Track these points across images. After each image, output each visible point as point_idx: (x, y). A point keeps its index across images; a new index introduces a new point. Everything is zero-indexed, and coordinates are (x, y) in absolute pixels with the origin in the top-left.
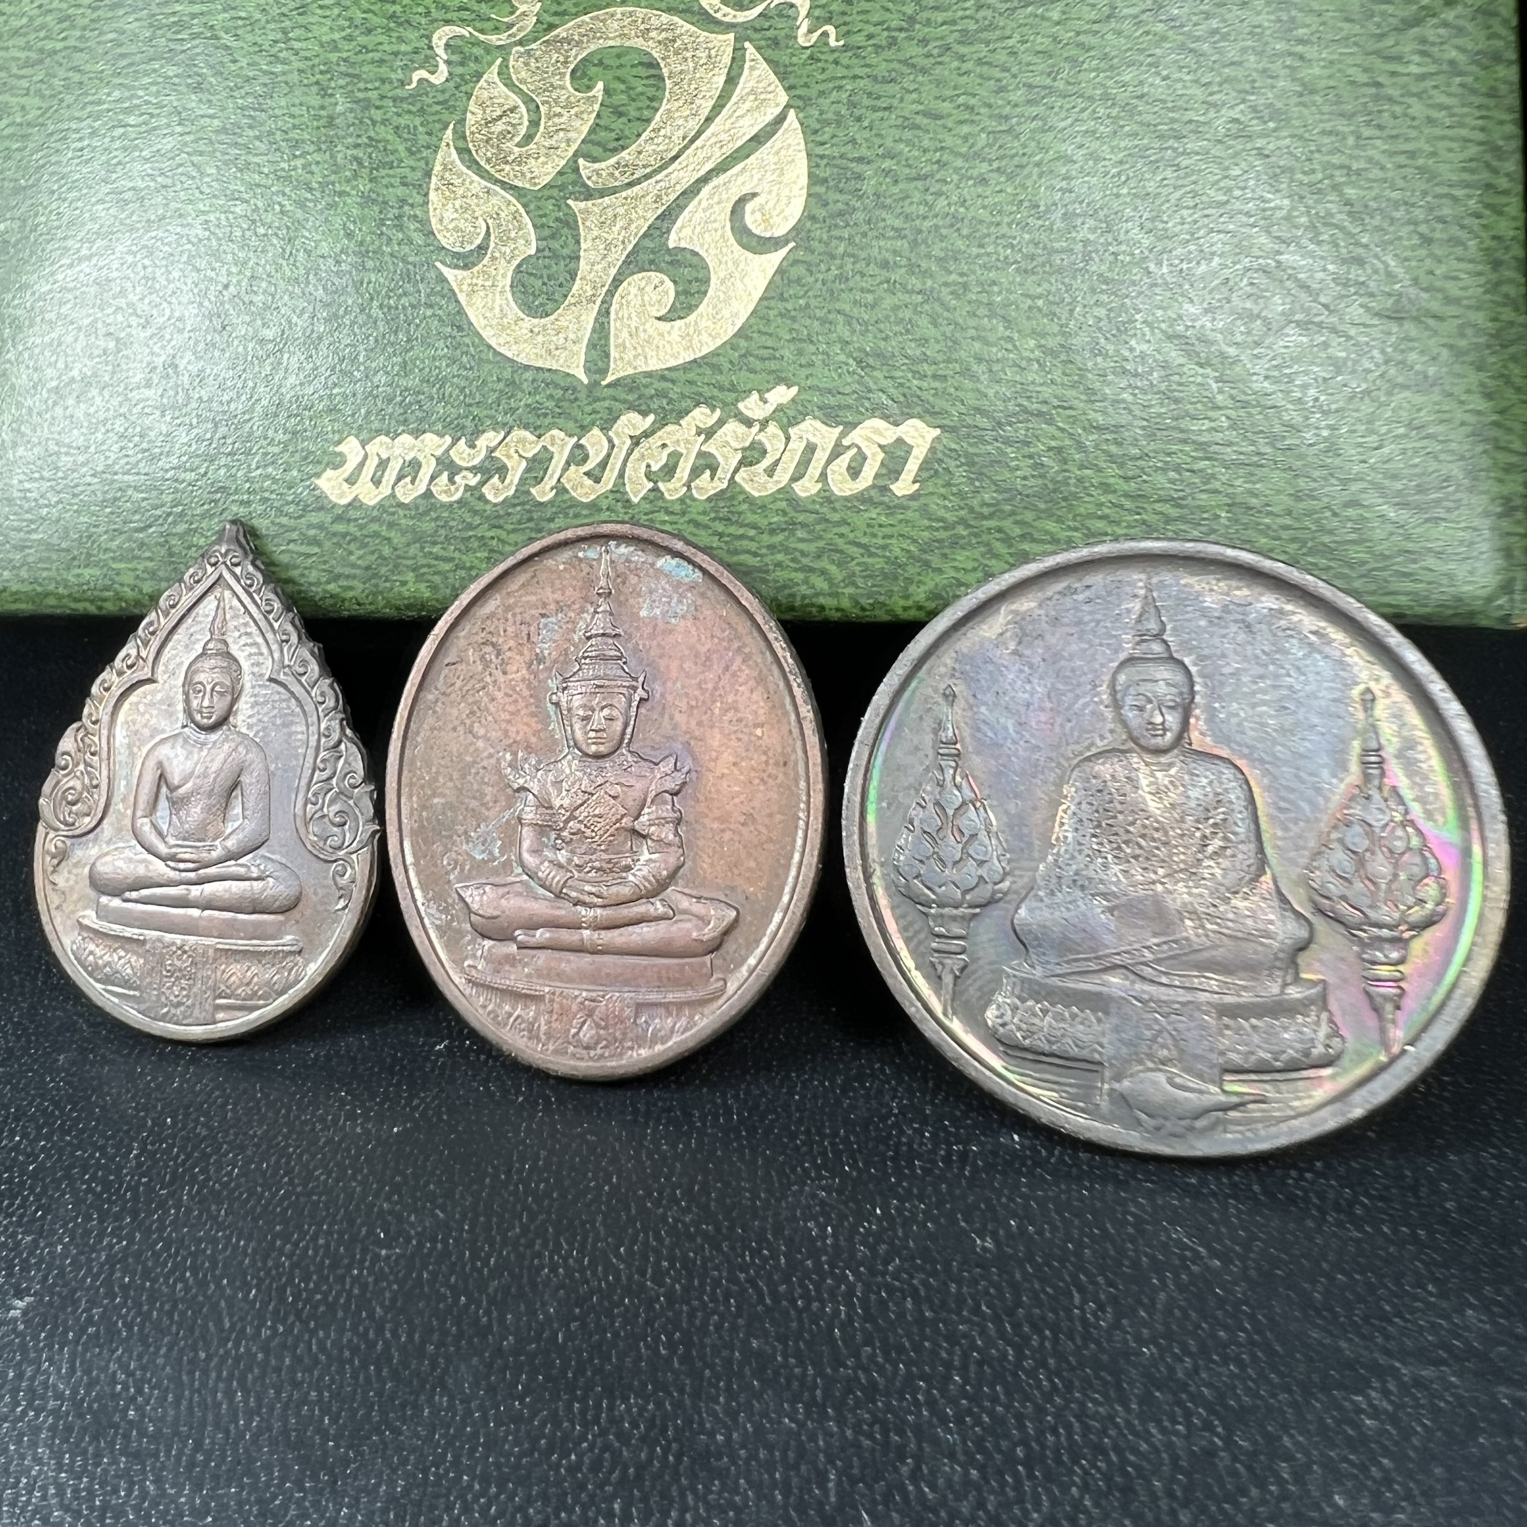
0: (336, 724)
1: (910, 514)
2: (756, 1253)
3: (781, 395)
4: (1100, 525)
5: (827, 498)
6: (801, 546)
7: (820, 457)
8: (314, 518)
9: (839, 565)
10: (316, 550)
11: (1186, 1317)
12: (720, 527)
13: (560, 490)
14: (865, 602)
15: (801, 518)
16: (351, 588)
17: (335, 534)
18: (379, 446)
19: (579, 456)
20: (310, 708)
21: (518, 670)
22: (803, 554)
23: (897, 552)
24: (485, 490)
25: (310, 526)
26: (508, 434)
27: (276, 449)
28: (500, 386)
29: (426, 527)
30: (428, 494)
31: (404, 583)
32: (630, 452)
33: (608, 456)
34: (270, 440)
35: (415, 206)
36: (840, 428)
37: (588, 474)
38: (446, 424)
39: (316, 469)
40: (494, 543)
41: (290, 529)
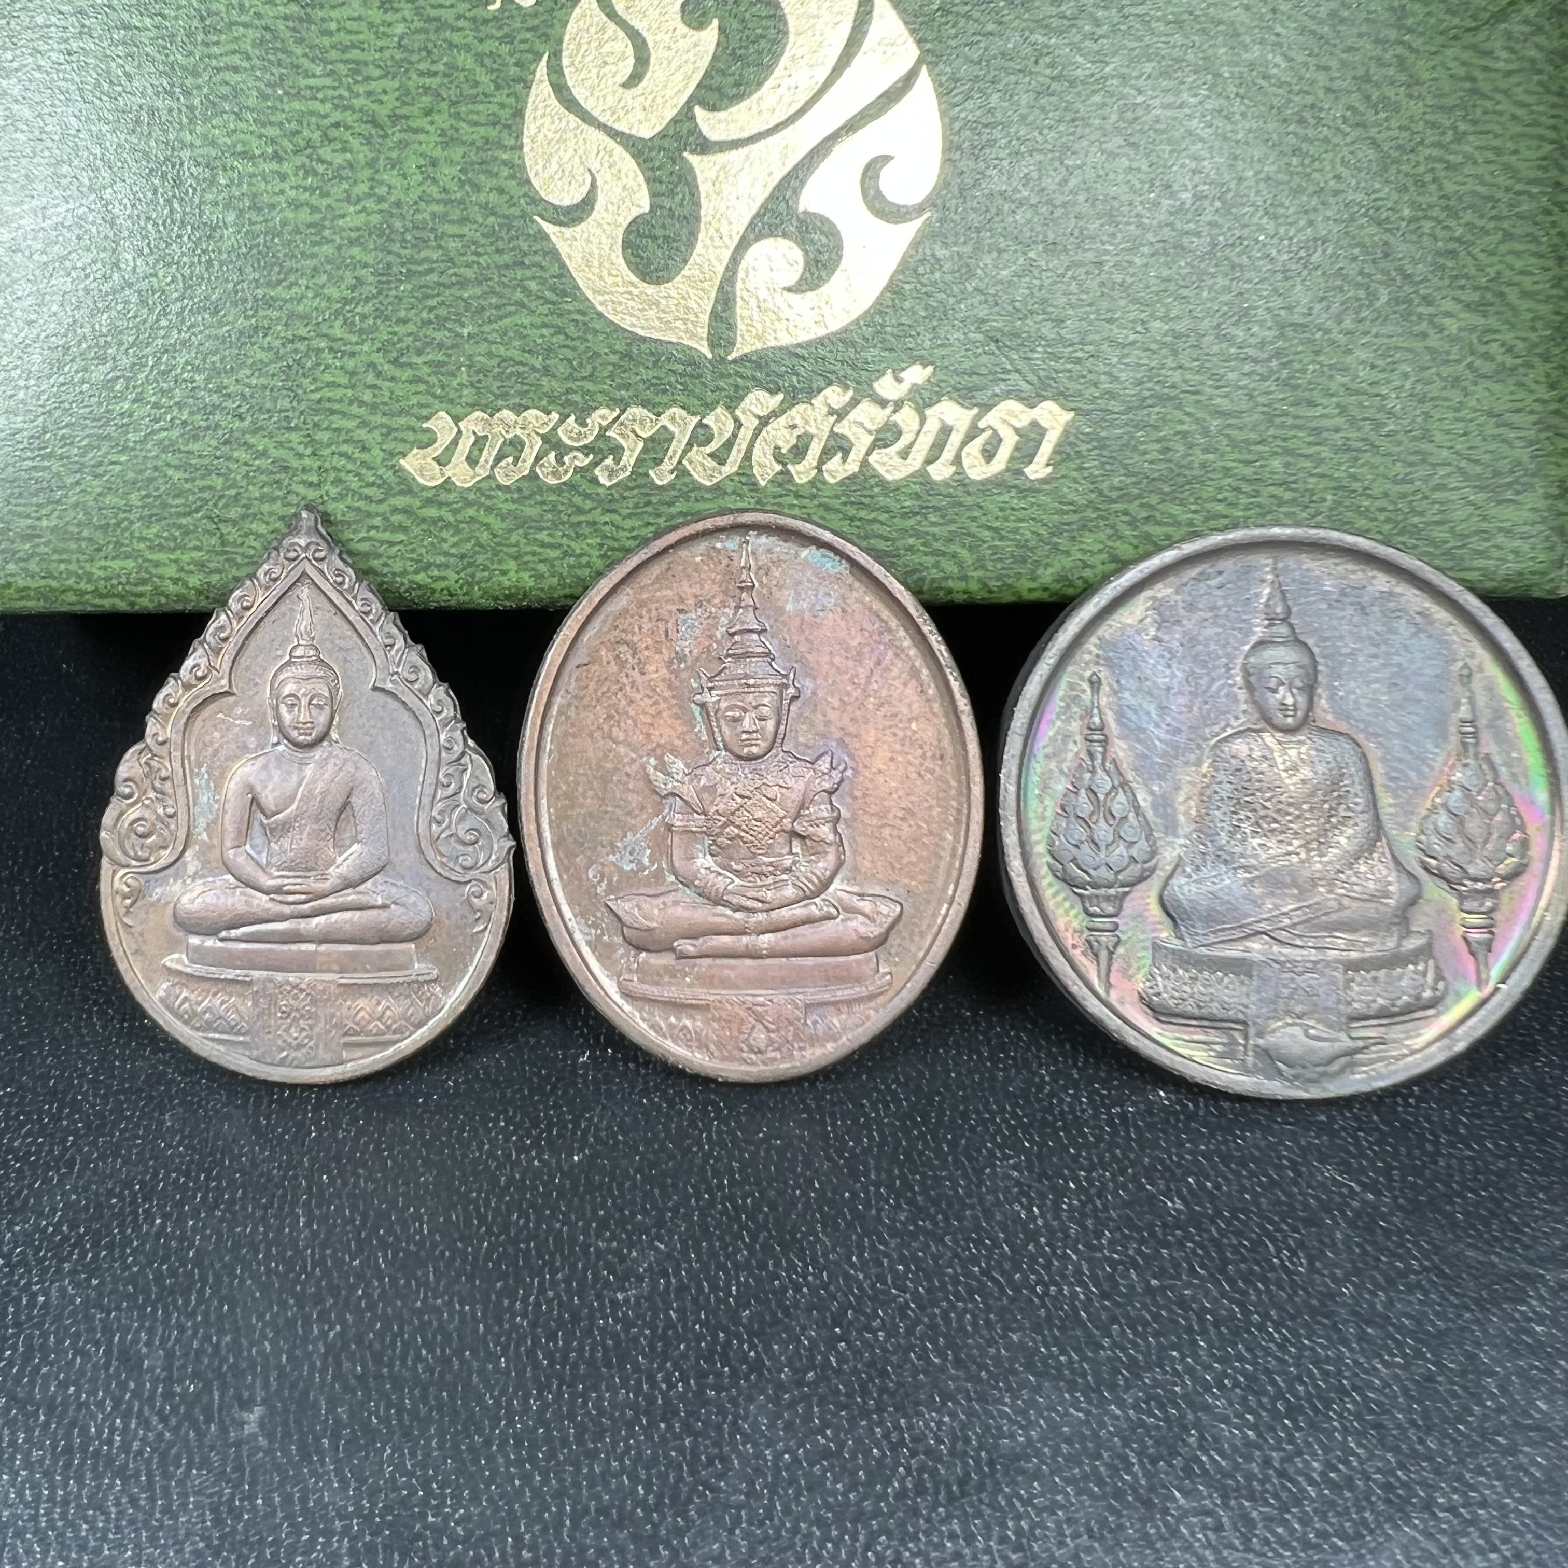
0: (458, 735)
1: (1043, 499)
3: (917, 374)
4: (1220, 508)
5: (961, 480)
6: (934, 530)
7: (955, 439)
8: (400, 501)
9: (970, 549)
10: (401, 537)
12: (851, 511)
13: (681, 471)
14: (992, 584)
15: (934, 502)
16: (444, 578)
17: (424, 520)
18: (474, 423)
19: (701, 436)
20: (426, 718)
21: (657, 671)
22: (936, 538)
23: (1028, 535)
24: (597, 472)
25: (395, 510)
26: (623, 411)
27: (351, 424)
28: (614, 358)
29: (531, 511)
30: (533, 476)
31: (504, 573)
32: (757, 432)
33: (735, 435)
34: (344, 414)
35: (504, 148)
36: (976, 410)
37: (712, 455)
38: (552, 399)
39: (401, 447)
40: (607, 528)
41: (370, 515)
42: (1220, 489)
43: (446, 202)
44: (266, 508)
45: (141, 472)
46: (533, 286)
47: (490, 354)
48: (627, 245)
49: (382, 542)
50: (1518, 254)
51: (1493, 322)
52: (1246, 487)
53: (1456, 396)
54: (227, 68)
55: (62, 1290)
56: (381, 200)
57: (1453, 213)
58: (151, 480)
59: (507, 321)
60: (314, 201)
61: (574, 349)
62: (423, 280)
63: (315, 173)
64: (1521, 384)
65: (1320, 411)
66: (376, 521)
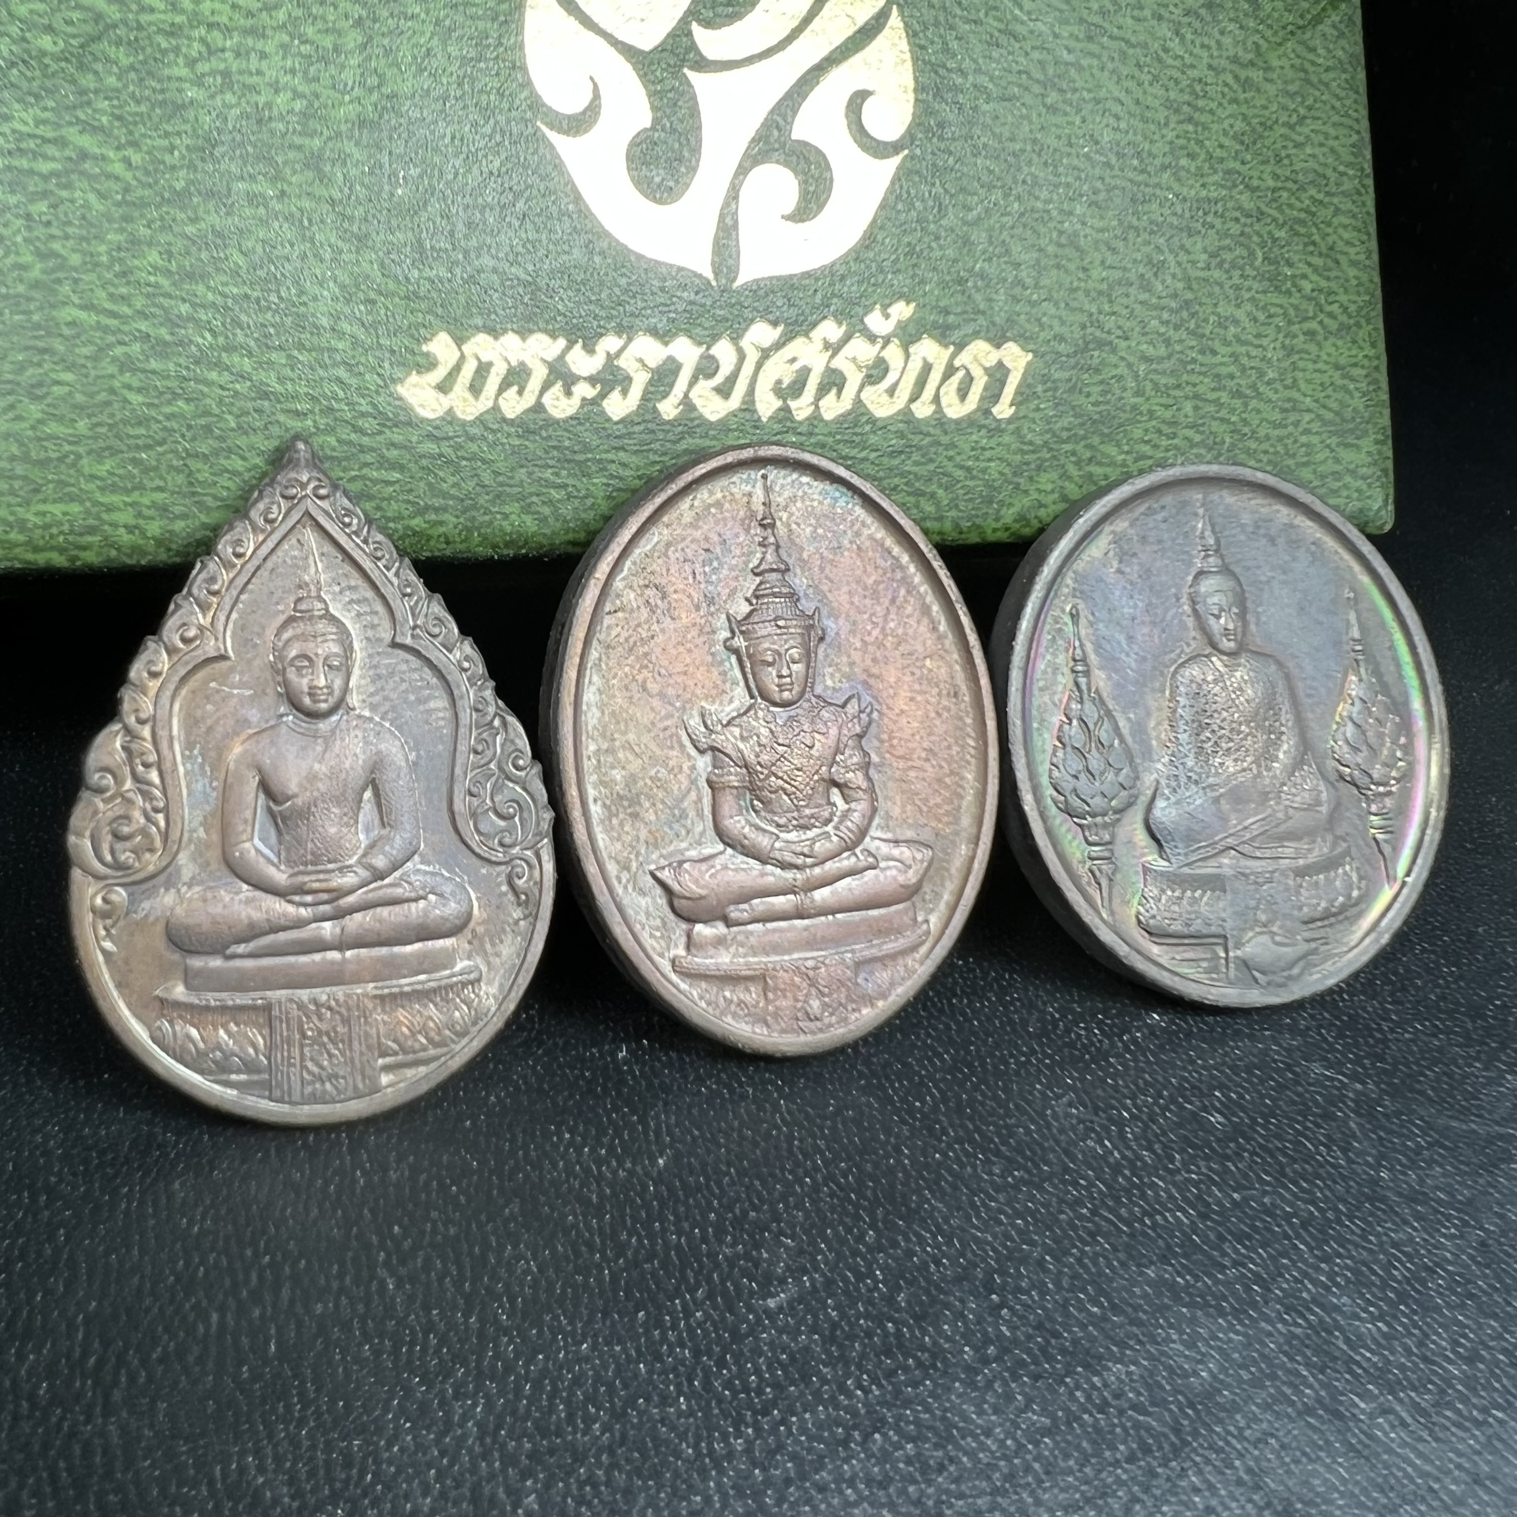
0: (488, 695)
1: (1006, 437)
3: (902, 310)
5: (939, 419)
6: (916, 469)
7: (935, 378)
8: (397, 435)
9: (946, 489)
10: (397, 475)
12: (844, 449)
13: (687, 403)
15: (916, 440)
17: (423, 456)
18: (478, 346)
19: (707, 367)
20: (455, 676)
21: (687, 616)
23: (994, 475)
24: (605, 404)
25: (391, 446)
26: (630, 340)
30: (538, 407)
31: (506, 516)
32: (759, 366)
33: (739, 366)
36: (952, 348)
37: (717, 389)
38: (559, 323)
39: (398, 372)
40: (613, 467)
41: (363, 449)
44: (242, 441)
45: (91, 395)
49: (375, 482)
52: (1166, 430)
53: (1313, 348)
57: (1302, 188)
62: (422, 184)
64: (1354, 341)
65: (1219, 359)
66: (369, 458)
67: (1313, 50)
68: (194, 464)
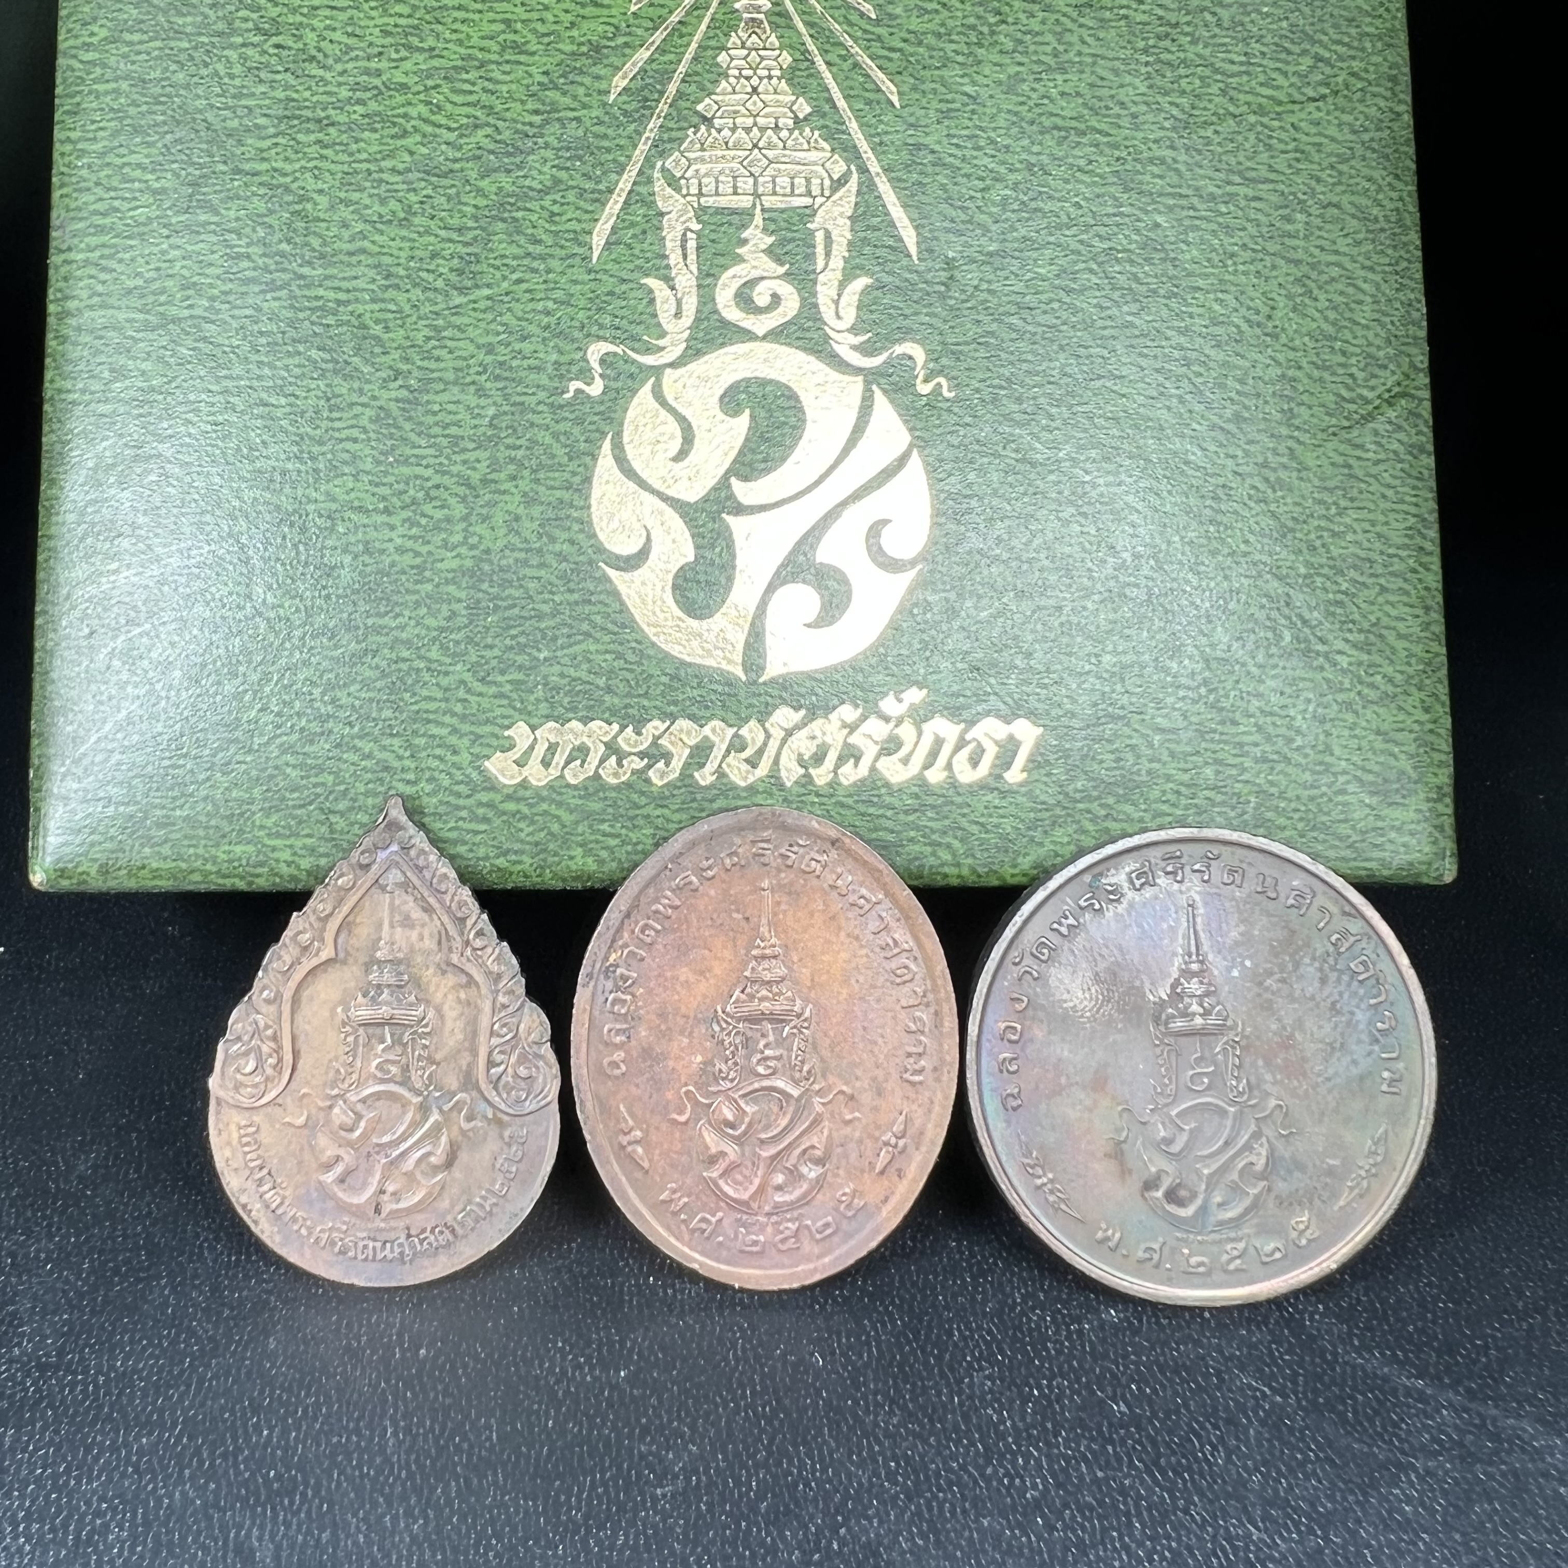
1: (1020, 799)
2: (958, 1443)
3: (914, 695)
4: (1164, 807)
5: (952, 783)
6: (930, 824)
7: (947, 749)
8: (484, 797)
9: (962, 840)
10: (483, 827)
11: (1272, 1446)
12: (862, 808)
13: (720, 773)
14: (981, 870)
15: (930, 800)
16: (519, 862)
17: (504, 813)
18: (548, 732)
19: (737, 745)
22: (933, 831)
23: (1009, 829)
24: (651, 773)
25: (480, 804)
26: (673, 723)
27: (444, 732)
28: (664, 679)
29: (596, 806)
30: (597, 776)
31: (572, 858)
32: (784, 741)
33: (765, 744)
34: (438, 723)
35: (577, 508)
36: (963, 726)
37: (747, 761)
38: (614, 712)
39: (486, 751)
41: (458, 808)
42: (1164, 792)
43: (527, 551)
46: (598, 619)
47: (562, 675)
48: (675, 587)
49: (468, 831)
50: (1392, 604)
51: (1377, 658)
52: (1185, 791)
53: (1350, 718)
54: (348, 439)
55: (184, 1494)
56: (473, 547)
57: (1341, 573)
58: (271, 777)
59: (577, 649)
60: (418, 547)
61: (632, 671)
62: (508, 613)
63: (419, 524)
64: (1400, 708)
65: (1242, 729)
66: (464, 814)
67: (1361, 447)
68: (334, 819)
